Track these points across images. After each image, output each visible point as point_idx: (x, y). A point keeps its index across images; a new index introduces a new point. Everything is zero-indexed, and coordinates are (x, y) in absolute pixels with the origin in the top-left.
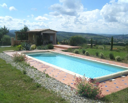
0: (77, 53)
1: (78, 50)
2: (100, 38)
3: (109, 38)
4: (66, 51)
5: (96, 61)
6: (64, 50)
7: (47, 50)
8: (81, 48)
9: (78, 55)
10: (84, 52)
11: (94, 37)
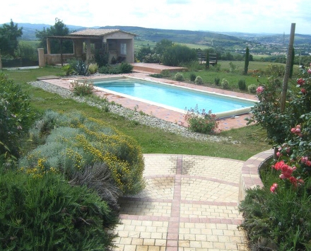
0: (180, 79)
1: (181, 74)
2: (229, 43)
3: (250, 42)
4: (158, 76)
5: (214, 93)
6: (153, 74)
7: (120, 75)
8: (187, 71)
9: (181, 83)
10: (193, 79)
11: (214, 41)
